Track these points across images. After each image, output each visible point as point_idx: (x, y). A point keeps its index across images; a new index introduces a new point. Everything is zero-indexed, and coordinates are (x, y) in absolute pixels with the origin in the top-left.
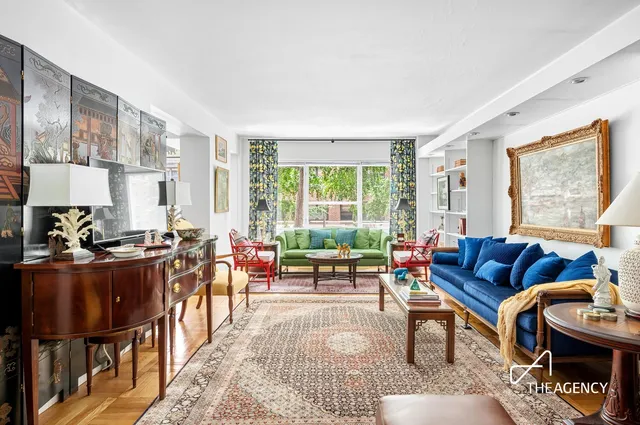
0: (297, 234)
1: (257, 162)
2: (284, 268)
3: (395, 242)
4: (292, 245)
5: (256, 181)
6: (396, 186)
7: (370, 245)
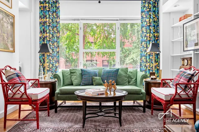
0: (72, 73)
1: (45, 17)
2: (59, 102)
3: (149, 79)
4: (67, 82)
5: (44, 32)
6: (145, 36)
7: (129, 82)
